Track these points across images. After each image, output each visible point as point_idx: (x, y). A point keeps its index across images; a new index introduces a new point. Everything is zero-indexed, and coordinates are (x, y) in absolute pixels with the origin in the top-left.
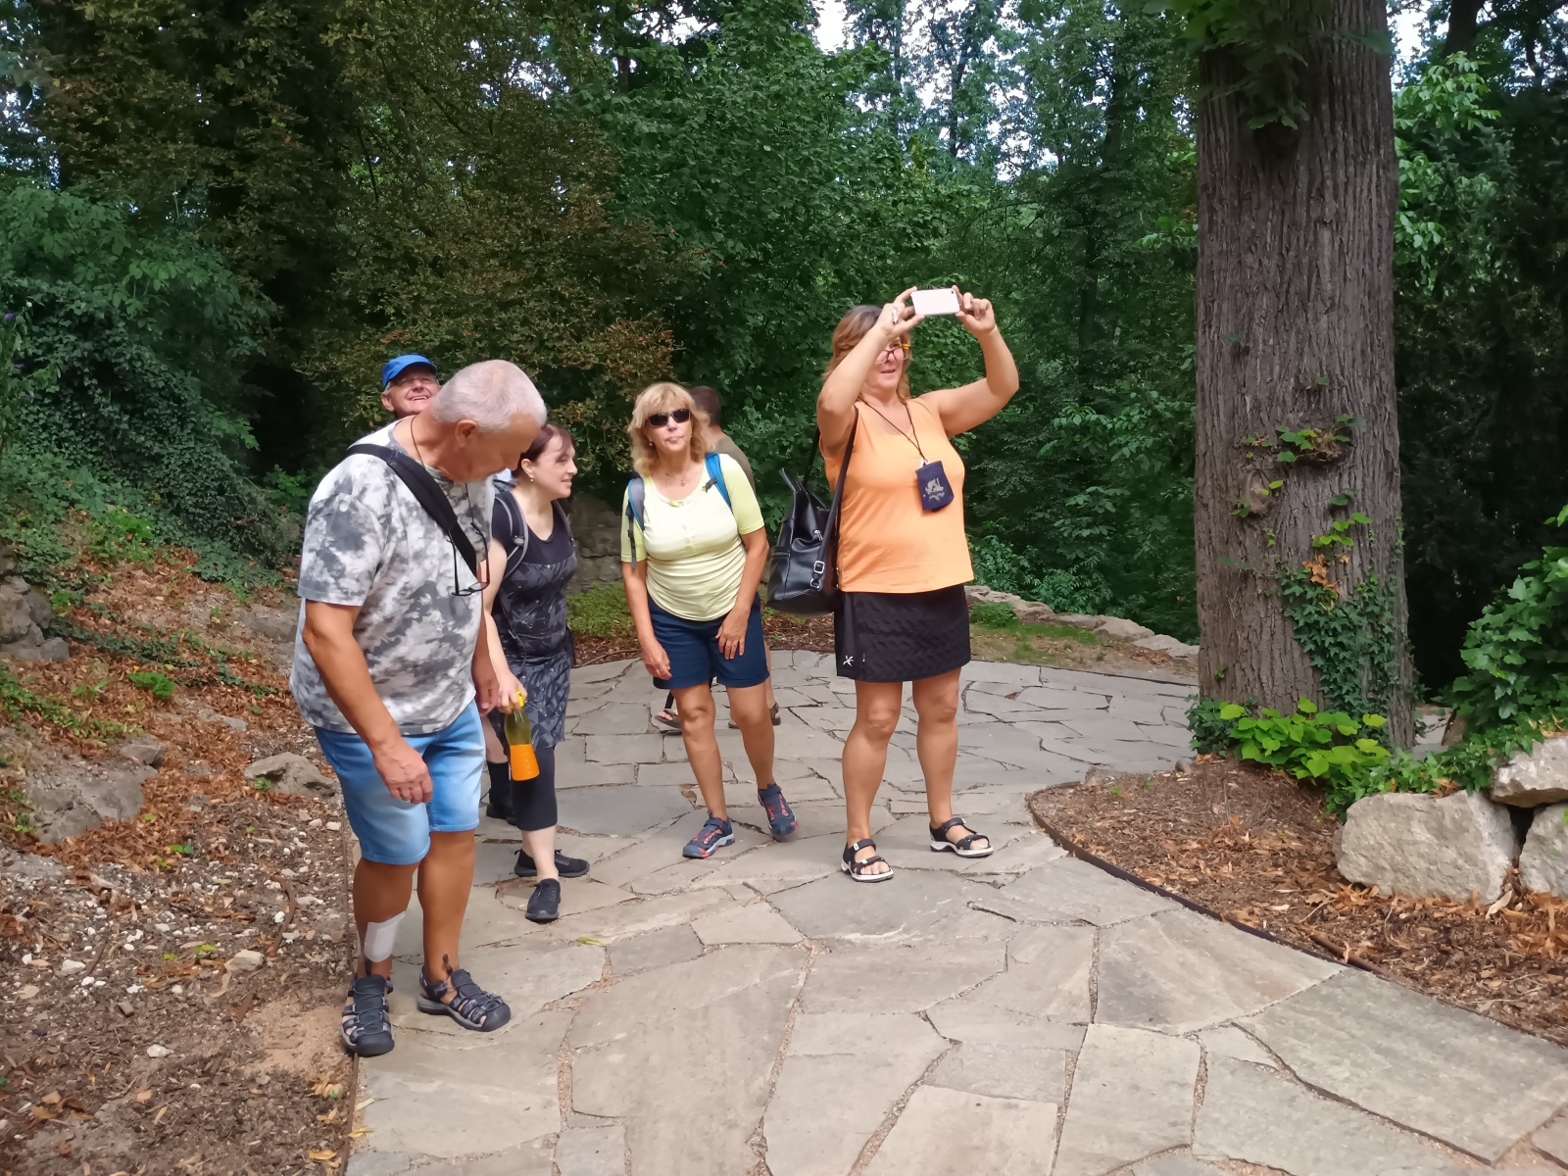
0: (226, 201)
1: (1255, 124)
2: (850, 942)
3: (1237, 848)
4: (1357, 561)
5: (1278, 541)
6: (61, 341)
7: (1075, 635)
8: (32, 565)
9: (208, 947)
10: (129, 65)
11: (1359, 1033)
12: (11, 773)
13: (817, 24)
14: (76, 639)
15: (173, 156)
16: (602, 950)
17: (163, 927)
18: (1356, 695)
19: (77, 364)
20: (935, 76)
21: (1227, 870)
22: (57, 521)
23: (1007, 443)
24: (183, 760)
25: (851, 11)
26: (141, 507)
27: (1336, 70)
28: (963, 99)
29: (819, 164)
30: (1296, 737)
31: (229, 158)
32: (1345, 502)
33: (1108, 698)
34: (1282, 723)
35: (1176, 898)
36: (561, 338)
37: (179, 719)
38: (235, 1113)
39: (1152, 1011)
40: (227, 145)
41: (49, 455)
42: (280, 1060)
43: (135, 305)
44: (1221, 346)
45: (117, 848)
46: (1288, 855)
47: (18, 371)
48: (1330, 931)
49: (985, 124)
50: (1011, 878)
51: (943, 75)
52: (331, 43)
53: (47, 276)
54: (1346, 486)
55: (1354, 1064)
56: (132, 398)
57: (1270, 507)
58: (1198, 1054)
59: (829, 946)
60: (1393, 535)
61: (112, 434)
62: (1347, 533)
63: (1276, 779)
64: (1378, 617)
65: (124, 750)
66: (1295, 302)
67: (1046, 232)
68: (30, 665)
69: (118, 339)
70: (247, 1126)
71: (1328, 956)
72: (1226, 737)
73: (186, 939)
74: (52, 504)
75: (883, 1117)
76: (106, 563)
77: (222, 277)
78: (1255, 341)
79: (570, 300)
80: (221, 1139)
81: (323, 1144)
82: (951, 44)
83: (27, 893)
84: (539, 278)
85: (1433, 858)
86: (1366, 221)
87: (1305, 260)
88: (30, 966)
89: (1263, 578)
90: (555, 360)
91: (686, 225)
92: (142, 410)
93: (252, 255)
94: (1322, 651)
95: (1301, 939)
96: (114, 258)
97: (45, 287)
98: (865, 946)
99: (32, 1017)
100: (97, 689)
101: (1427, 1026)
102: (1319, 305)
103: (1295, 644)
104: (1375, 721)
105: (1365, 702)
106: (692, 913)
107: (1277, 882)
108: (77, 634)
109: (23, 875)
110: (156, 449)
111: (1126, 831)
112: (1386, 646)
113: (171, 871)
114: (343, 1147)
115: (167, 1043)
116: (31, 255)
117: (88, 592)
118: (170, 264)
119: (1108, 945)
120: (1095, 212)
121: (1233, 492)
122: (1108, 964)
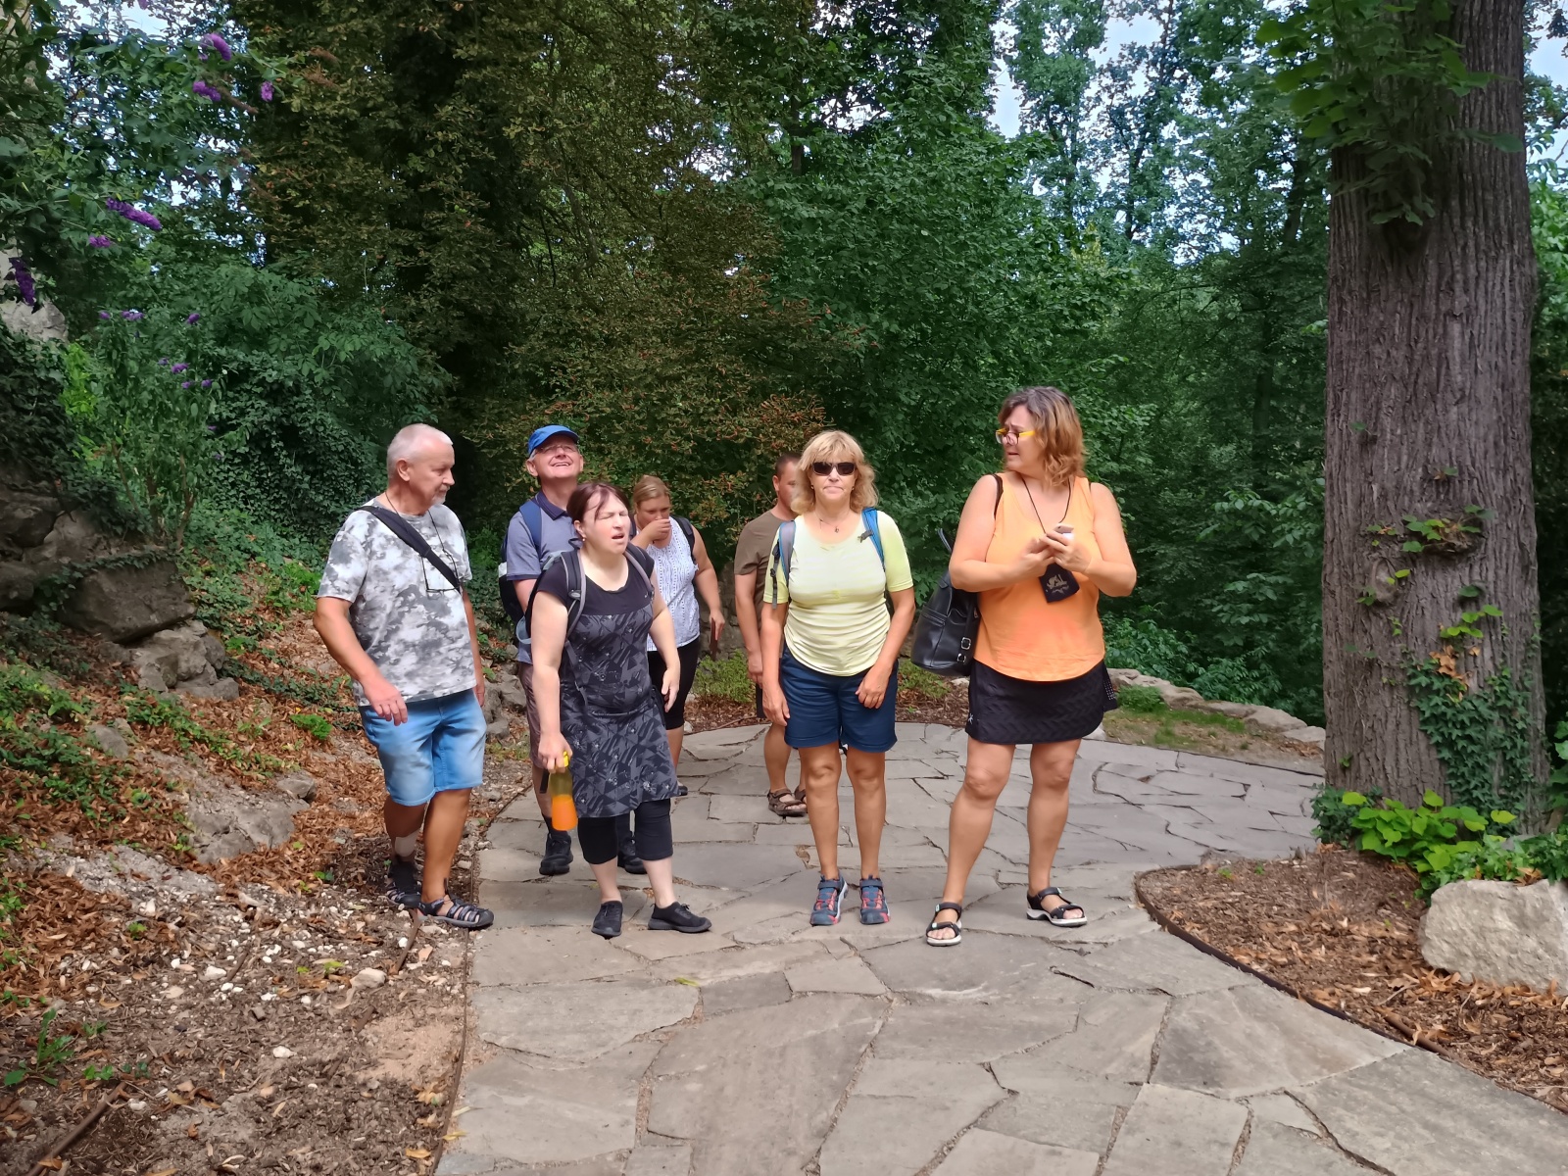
0: (412, 279)
1: (1379, 220)
2: (930, 996)
3: (1332, 933)
4: (1488, 653)
5: (1404, 630)
6: (252, 406)
7: (1223, 723)
8: (211, 611)
9: (339, 965)
10: (330, 154)
11: (1409, 1109)
12: (176, 797)
13: (992, 111)
14: (246, 680)
15: (365, 237)
16: (696, 991)
17: (300, 944)
18: (1485, 790)
19: (265, 427)
20: (1112, 160)
21: (1320, 953)
22: (238, 572)
23: (1175, 527)
24: (334, 796)
25: (1028, 97)
26: (315, 562)
27: (1466, 167)
28: (1140, 183)
29: (976, 248)
30: (1418, 829)
31: (417, 239)
32: (1474, 594)
33: (1246, 786)
34: (1404, 814)
35: (1257, 974)
36: (716, 412)
37: (333, 759)
38: (345, 1112)
39: (1208, 1075)
40: (415, 226)
41: (235, 511)
42: (392, 1069)
43: (322, 374)
44: (1349, 435)
45: (266, 871)
46: (1386, 943)
47: (211, 433)
48: (1406, 1014)
49: (1162, 208)
50: (1098, 947)
51: (1120, 160)
52: (512, 136)
53: (244, 346)
54: (1476, 577)
55: (1399, 1137)
56: (314, 461)
57: (1396, 596)
58: (1244, 1116)
59: (910, 999)
60: (1529, 629)
61: (293, 492)
62: (1477, 624)
63: (1397, 872)
64: (1511, 711)
65: (281, 783)
66: (1424, 393)
67: (1222, 315)
68: (203, 701)
69: (304, 405)
70: (354, 1125)
71: (1399, 1037)
72: (1348, 827)
73: (319, 957)
74: (235, 556)
75: (933, 1155)
76: (279, 611)
77: (402, 350)
78: (1383, 431)
79: (726, 377)
80: (330, 1134)
81: (420, 1144)
82: (1129, 129)
83: (181, 905)
84: (699, 355)
85: (1514, 946)
86: (1499, 314)
87: (1434, 352)
88: (177, 970)
89: (1389, 667)
90: (709, 434)
91: (843, 306)
92: (322, 471)
93: (433, 329)
94: (1450, 744)
95: (1376, 1020)
96: (306, 331)
97: (241, 356)
98: (944, 1001)
99: (175, 1015)
100: (261, 726)
101: (1479, 1107)
102: (1449, 396)
103: (1421, 736)
104: (1503, 817)
105: (1496, 798)
106: (787, 963)
107: (1367, 966)
108: (248, 676)
109: (179, 889)
110: (332, 509)
111: (1227, 912)
112: (1519, 742)
113: (312, 895)
114: (437, 1148)
115: (292, 1046)
116: (231, 326)
117: (260, 638)
118: (355, 337)
119: (1178, 1013)
120: (1273, 297)
121: (1358, 579)
122: (1175, 1031)
